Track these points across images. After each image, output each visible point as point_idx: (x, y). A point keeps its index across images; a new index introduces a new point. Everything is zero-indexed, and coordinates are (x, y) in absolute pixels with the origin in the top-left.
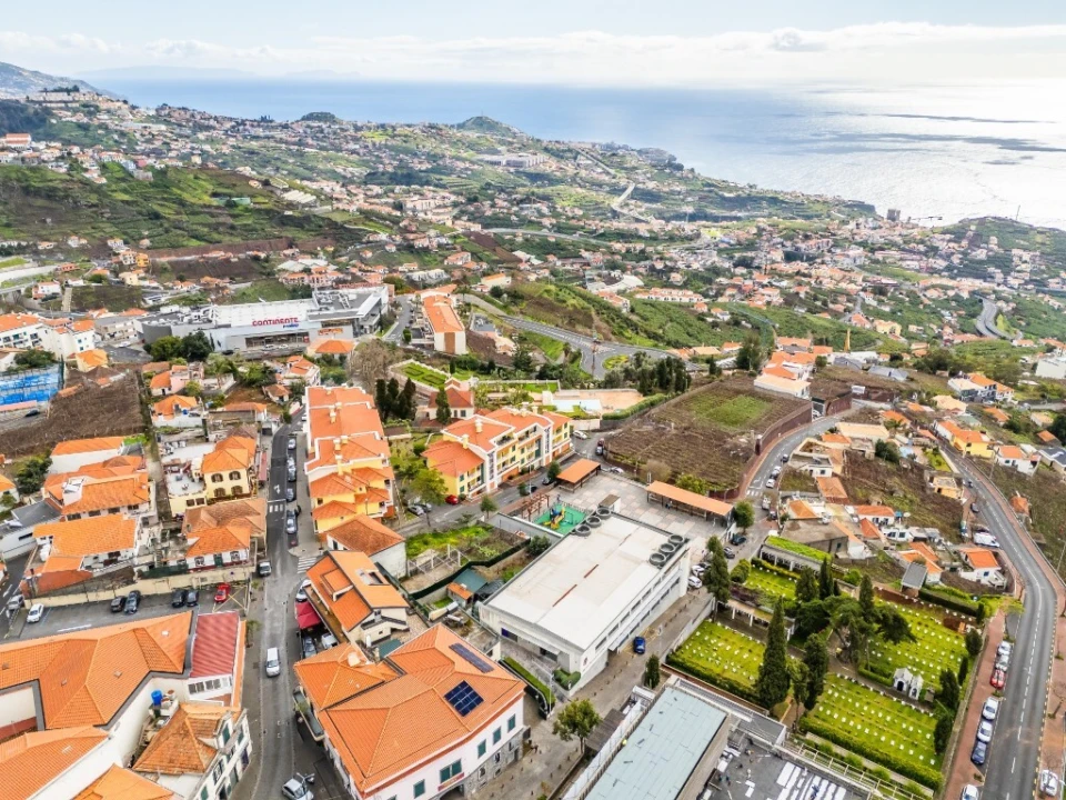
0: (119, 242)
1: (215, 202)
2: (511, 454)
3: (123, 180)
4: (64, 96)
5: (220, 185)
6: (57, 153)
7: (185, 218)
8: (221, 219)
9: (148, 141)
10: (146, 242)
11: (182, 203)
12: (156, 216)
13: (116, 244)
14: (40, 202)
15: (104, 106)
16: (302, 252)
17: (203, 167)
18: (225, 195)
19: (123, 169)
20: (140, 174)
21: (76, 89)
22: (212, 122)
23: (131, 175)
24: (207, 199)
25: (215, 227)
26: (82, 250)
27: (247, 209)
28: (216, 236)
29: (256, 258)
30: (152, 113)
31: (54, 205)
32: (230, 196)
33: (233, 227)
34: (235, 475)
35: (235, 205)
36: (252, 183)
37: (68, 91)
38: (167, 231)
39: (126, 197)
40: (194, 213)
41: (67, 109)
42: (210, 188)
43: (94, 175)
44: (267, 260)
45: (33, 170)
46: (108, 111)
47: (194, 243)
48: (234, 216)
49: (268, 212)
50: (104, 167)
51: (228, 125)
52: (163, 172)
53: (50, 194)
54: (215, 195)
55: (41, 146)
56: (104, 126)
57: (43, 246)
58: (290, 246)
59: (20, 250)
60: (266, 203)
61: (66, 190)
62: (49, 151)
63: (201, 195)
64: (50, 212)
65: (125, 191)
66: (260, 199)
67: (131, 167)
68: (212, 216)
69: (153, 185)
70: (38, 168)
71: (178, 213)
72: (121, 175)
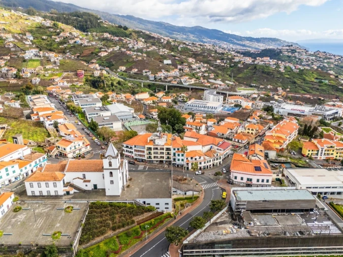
0: (281, 88)
1: (315, 81)
3: (289, 71)
4: (288, 48)
5: (320, 76)
6: (274, 63)
7: (303, 84)
8: (315, 86)
9: (307, 62)
10: (288, 90)
11: (304, 80)
12: (295, 83)
13: (280, 89)
14: (265, 75)
15: (298, 51)
16: (340, 101)
17: (317, 70)
18: (320, 79)
19: (291, 68)
20: (295, 70)
21: (292, 46)
22: (333, 57)
23: (292, 70)
24: (313, 79)
25: (312, 89)
26: (270, 89)
27: (326, 84)
28: (311, 91)
29: (320, 99)
30: (312, 53)
31: (268, 76)
32: (322, 79)
33: (318, 89)
34: (252, 130)
35: (322, 82)
36: (331, 76)
37: (289, 46)
38: (296, 87)
39: (288, 76)
40: (307, 83)
41: (287, 51)
42: (316, 76)
43: (282, 70)
44: (323, 100)
45: (266, 67)
46: (299, 52)
47: (303, 92)
48: (320, 86)
49: (333, 86)
50: (285, 68)
51: (337, 58)
52: (303, 70)
53: (268, 74)
54: (316, 78)
55: (271, 61)
56: (295, 57)
57: (261, 86)
58: (336, 98)
59: (255, 87)
60: (333, 83)
61: (272, 73)
62: (272, 62)
63: (312, 78)
64: (267, 78)
65: (289, 75)
66: (332, 82)
67: (294, 68)
68: (312, 85)
69: (298, 74)
70: (267, 66)
71: (302, 83)
72: (290, 70)
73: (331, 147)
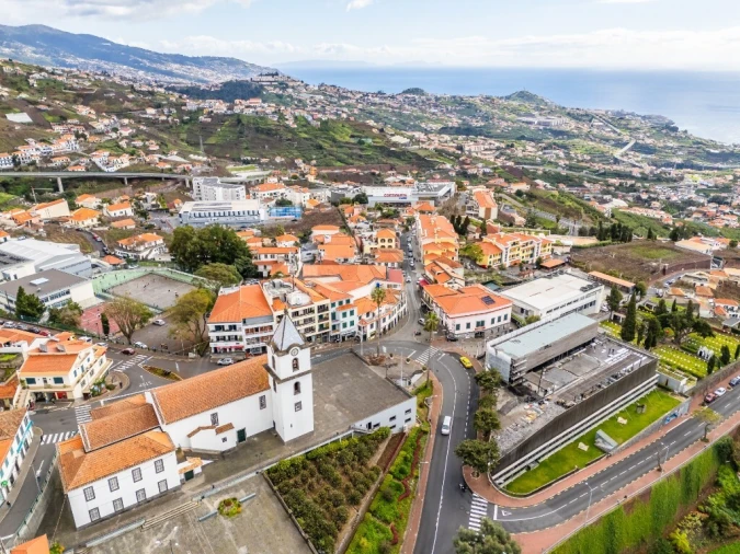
0: (301, 161)
1: (353, 141)
2: (517, 252)
3: (304, 126)
4: (270, 78)
5: (356, 130)
6: (273, 110)
7: (335, 149)
8: (355, 151)
9: (313, 105)
10: (314, 162)
11: (334, 141)
12: (320, 147)
13: (299, 162)
14: (263, 136)
15: (291, 84)
16: (399, 173)
17: (348, 119)
18: (358, 137)
19: (306, 120)
20: (314, 123)
21: (277, 74)
22: (349, 95)
23: (309, 123)
24: (348, 139)
25: (350, 156)
26: (282, 163)
27: (370, 146)
28: (351, 161)
29: (374, 174)
30: (316, 88)
31: (270, 139)
32: (361, 137)
33: (360, 156)
34: (390, 241)
35: (363, 143)
36: (374, 130)
37: (273, 75)
38: (325, 156)
39: (306, 136)
40: (341, 147)
41: (271, 85)
42: (350, 132)
43: (290, 123)
44: (379, 175)
45: (261, 118)
46: (293, 87)
47: (339, 164)
48: (362, 150)
49: (381, 147)
50: (296, 118)
51: (359, 96)
52: (326, 122)
53: (269, 132)
54: (352, 136)
55: (266, 105)
56: (290, 96)
57: (263, 160)
58: (391, 169)
59: (252, 162)
60: (380, 142)
61: (276, 130)
62: (269, 108)
63: (344, 136)
64: (268, 142)
65: (305, 132)
66: (377, 140)
67: (310, 119)
68: (350, 148)
69: (320, 130)
70: (263, 118)
71: (332, 146)
72: (303, 123)
73: (514, 244)
